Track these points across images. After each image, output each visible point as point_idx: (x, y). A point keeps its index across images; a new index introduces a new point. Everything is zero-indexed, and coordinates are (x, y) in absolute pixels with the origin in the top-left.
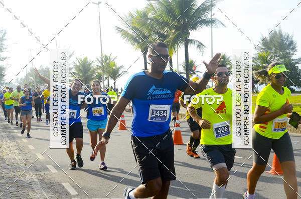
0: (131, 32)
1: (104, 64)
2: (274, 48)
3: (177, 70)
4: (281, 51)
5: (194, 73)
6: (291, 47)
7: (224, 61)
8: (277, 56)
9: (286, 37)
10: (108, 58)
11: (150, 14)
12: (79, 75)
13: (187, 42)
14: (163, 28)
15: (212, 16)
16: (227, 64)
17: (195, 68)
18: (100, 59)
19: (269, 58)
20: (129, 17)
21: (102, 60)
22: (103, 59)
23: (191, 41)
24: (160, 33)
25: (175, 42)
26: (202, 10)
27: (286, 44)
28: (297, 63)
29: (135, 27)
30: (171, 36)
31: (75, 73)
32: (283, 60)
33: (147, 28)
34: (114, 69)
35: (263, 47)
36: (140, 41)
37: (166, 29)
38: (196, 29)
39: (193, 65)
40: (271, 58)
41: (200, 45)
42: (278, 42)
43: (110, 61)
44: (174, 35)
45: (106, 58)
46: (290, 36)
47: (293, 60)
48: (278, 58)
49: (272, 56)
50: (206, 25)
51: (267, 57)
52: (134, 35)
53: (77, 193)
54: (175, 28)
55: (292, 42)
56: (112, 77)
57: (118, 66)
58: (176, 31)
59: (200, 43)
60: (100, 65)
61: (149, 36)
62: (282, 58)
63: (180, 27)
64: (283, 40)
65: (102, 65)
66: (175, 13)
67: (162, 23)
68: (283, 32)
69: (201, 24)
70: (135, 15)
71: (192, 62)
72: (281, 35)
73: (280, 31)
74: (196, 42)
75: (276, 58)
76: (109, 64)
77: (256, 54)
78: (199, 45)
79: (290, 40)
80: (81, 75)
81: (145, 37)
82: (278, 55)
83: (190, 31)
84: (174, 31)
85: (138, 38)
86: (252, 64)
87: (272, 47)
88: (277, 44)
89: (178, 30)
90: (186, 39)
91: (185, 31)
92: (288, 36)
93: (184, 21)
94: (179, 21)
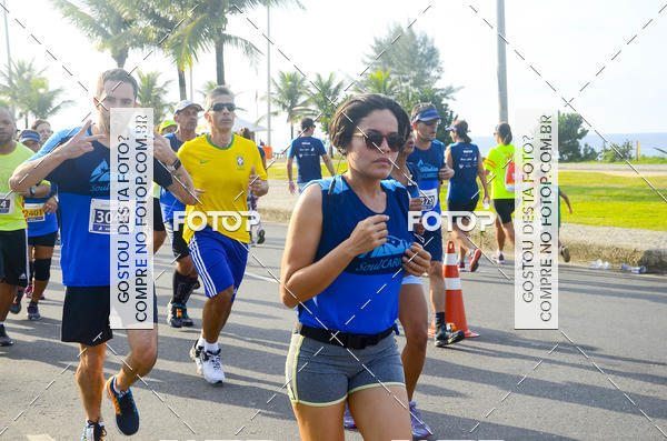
0: (87, 10)
1: (14, 82)
2: (398, 64)
4: (413, 68)
6: (431, 62)
7: (294, 87)
8: (405, 81)
9: (422, 40)
10: (27, 67)
13: (221, 40)
16: (301, 93)
18: (5, 71)
19: (389, 83)
21: (11, 72)
22: (14, 70)
23: (229, 38)
24: (157, 16)
25: (195, 38)
28: (444, 95)
32: (417, 90)
34: (42, 95)
36: (110, 32)
37: (174, 6)
38: (241, 12)
40: (392, 86)
41: (250, 48)
42: (407, 50)
43: (30, 77)
44: (191, 25)
45: (22, 70)
46: (430, 37)
47: (437, 90)
48: (408, 84)
49: (396, 80)
51: (385, 82)
52: (95, 15)
55: (433, 53)
56: (36, 113)
57: (52, 87)
58: (195, 14)
59: (250, 45)
60: (6, 83)
61: (131, 22)
62: (414, 85)
63: (205, 6)
64: (415, 46)
65: (10, 82)
69: (254, 1)
72: (413, 36)
74: (239, 42)
75: (403, 84)
76: (27, 82)
77: (361, 75)
78: (246, 50)
81: (121, 24)
82: (407, 77)
83: (227, 16)
84: (190, 14)
85: (103, 25)
86: (355, 94)
87: (395, 60)
88: (403, 54)
89: (202, 12)
90: (219, 31)
91: (217, 14)
92: (426, 39)
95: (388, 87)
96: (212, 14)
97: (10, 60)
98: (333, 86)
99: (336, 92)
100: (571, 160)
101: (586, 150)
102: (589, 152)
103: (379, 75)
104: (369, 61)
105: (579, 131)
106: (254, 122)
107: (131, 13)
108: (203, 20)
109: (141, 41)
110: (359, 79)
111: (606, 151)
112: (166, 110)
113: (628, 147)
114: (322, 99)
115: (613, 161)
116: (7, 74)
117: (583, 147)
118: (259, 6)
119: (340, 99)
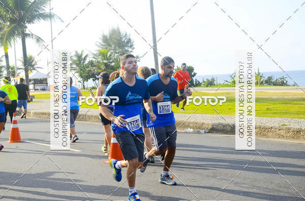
2: (113, 46)
3: (15, 65)
4: (120, 48)
5: (34, 69)
6: (129, 45)
8: (116, 53)
9: (124, 35)
13: (24, 36)
15: (50, 10)
17: (36, 64)
19: (109, 54)
23: (29, 35)
25: (11, 34)
26: (38, 3)
27: (124, 41)
30: (5, 29)
35: (104, 44)
38: (33, 23)
39: (33, 60)
40: (110, 55)
41: (39, 39)
42: (117, 39)
44: (10, 28)
46: (128, 34)
48: (118, 54)
49: (112, 53)
50: (44, 19)
51: (107, 54)
54: (9, 21)
55: (129, 41)
58: (11, 24)
59: (39, 38)
62: (121, 55)
64: (121, 38)
66: (9, 5)
68: (120, 30)
69: (39, 18)
71: (31, 58)
72: (120, 33)
73: (118, 29)
74: (34, 37)
75: (116, 55)
77: (96, 51)
78: (37, 40)
79: (128, 38)
82: (117, 51)
83: (27, 25)
84: (8, 23)
86: (94, 60)
87: (111, 44)
88: (116, 41)
89: (14, 23)
90: (23, 32)
92: (126, 34)
93: (20, 14)
94: (14, 13)
98: (83, 57)
99: (85, 59)
101: (196, 82)
102: (197, 83)
103: (104, 51)
104: (98, 44)
105: (193, 74)
106: (47, 73)
108: (14, 26)
110: (95, 53)
111: (204, 82)
112: (3, 69)
113: (213, 80)
114: (78, 62)
115: (207, 86)
117: (195, 80)
118: (42, 20)
119: (86, 62)
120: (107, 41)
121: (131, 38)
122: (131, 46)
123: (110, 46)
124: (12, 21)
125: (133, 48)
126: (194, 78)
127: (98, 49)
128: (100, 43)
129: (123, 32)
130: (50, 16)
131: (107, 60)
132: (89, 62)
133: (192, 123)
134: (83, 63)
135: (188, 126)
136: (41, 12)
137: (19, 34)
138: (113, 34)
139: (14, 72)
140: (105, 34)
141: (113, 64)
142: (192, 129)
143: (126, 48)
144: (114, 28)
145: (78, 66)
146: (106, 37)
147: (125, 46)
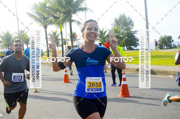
0: (36, 15)
1: (20, 35)
3: (66, 38)
4: (125, 26)
5: (76, 40)
6: (131, 24)
8: (123, 29)
9: (128, 18)
11: (48, 4)
12: (4, 43)
13: (71, 21)
14: (56, 13)
15: (85, 6)
17: (77, 37)
18: (18, 33)
19: (119, 30)
20: (34, 6)
21: (19, 33)
22: (20, 32)
23: (73, 21)
24: (54, 16)
25: (64, 20)
26: (78, 2)
27: (128, 22)
28: (134, 33)
29: (38, 12)
30: (61, 18)
31: (2, 41)
32: (127, 31)
33: (46, 13)
34: (27, 38)
35: (115, 24)
36: (42, 21)
37: (58, 13)
38: (76, 14)
39: (75, 35)
42: (123, 21)
44: (63, 17)
45: (22, 32)
46: (130, 18)
47: (132, 31)
48: (124, 30)
49: (121, 29)
50: (82, 11)
51: (117, 30)
52: (39, 17)
53: (3, 116)
55: (131, 21)
56: (26, 43)
59: (79, 22)
60: (18, 36)
61: (47, 17)
62: (126, 30)
63: (66, 12)
64: (126, 20)
67: (55, 10)
68: (125, 15)
69: (79, 10)
70: (38, 5)
71: (75, 33)
72: (125, 17)
73: (124, 14)
74: (76, 21)
76: (23, 35)
77: (111, 28)
78: (78, 23)
80: (6, 42)
81: (45, 19)
83: (72, 15)
84: (63, 15)
85: (41, 19)
87: (120, 24)
88: (123, 22)
89: (65, 14)
90: (70, 19)
91: (69, 14)
92: (129, 18)
93: (69, 9)
94: (66, 8)
95: (118, 31)
96: (68, 15)
97: (19, 30)
98: (104, 32)
99: (105, 33)
100: (169, 48)
101: (173, 46)
103: (116, 28)
104: (113, 24)
105: (171, 40)
107: (47, 15)
108: (65, 16)
109: (51, 23)
110: (111, 29)
111: (179, 45)
114: (101, 35)
116: (18, 34)
118: (81, 12)
119: (105, 35)
120: (117, 22)
121: (132, 20)
122: (132, 25)
123: (119, 25)
124: (64, 13)
125: (134, 26)
126: (172, 43)
127: (112, 27)
128: (114, 24)
129: (127, 16)
130: (85, 9)
131: (118, 33)
132: (107, 35)
133: (173, 72)
134: (104, 36)
135: (170, 74)
136: (80, 7)
137: (68, 20)
138: (121, 18)
139: (65, 42)
140: (117, 18)
141: (121, 36)
142: (172, 76)
143: (129, 26)
144: (122, 14)
145: (101, 38)
146: (117, 20)
147: (128, 25)
